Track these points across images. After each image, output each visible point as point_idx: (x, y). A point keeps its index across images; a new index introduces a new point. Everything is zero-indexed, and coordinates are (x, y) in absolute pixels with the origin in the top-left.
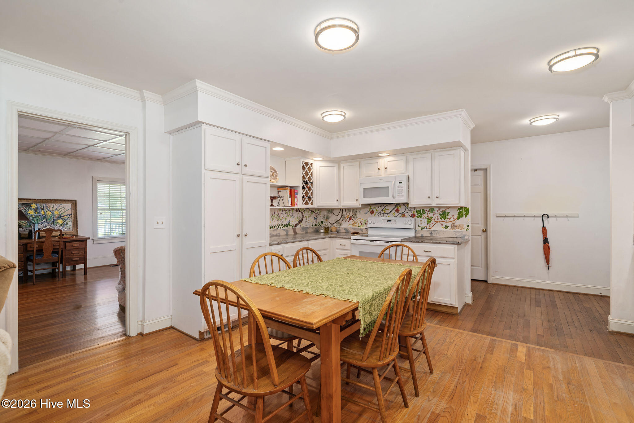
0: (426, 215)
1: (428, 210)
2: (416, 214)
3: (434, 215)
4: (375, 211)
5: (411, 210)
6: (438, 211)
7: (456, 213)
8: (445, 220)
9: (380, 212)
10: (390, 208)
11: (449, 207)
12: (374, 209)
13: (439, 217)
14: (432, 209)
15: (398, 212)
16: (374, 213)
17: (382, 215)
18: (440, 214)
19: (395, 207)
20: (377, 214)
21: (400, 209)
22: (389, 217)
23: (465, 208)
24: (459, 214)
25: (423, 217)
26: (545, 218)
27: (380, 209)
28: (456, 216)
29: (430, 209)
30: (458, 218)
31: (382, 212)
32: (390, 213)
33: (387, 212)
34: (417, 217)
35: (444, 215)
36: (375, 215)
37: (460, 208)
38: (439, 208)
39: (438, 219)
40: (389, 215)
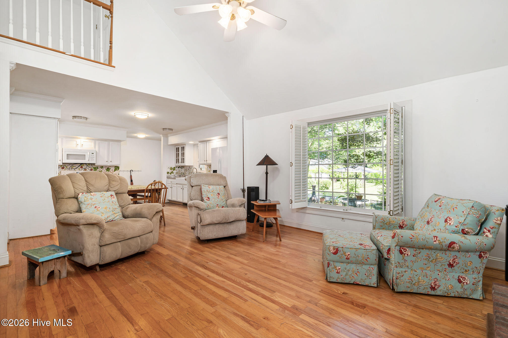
0: (99, 170)
1: (100, 167)
2: (93, 169)
3: (103, 170)
4: (65, 168)
5: (90, 167)
6: (105, 168)
7: (113, 169)
8: (109, 172)
9: (69, 168)
10: (77, 166)
11: (110, 166)
12: (64, 166)
13: (106, 170)
14: (102, 167)
15: (82, 168)
16: (65, 169)
17: (71, 170)
18: (106, 169)
19: (80, 165)
20: (67, 169)
21: (83, 166)
22: (76, 170)
23: (118, 167)
24: (115, 169)
25: (97, 170)
26: (132, 171)
27: (69, 167)
28: (113, 170)
29: (101, 167)
30: (115, 171)
31: (71, 168)
32: (76, 168)
33: (74, 168)
34: (94, 170)
35: (108, 169)
36: (65, 170)
37: (115, 167)
38: (106, 166)
39: (105, 171)
40: (75, 169)
